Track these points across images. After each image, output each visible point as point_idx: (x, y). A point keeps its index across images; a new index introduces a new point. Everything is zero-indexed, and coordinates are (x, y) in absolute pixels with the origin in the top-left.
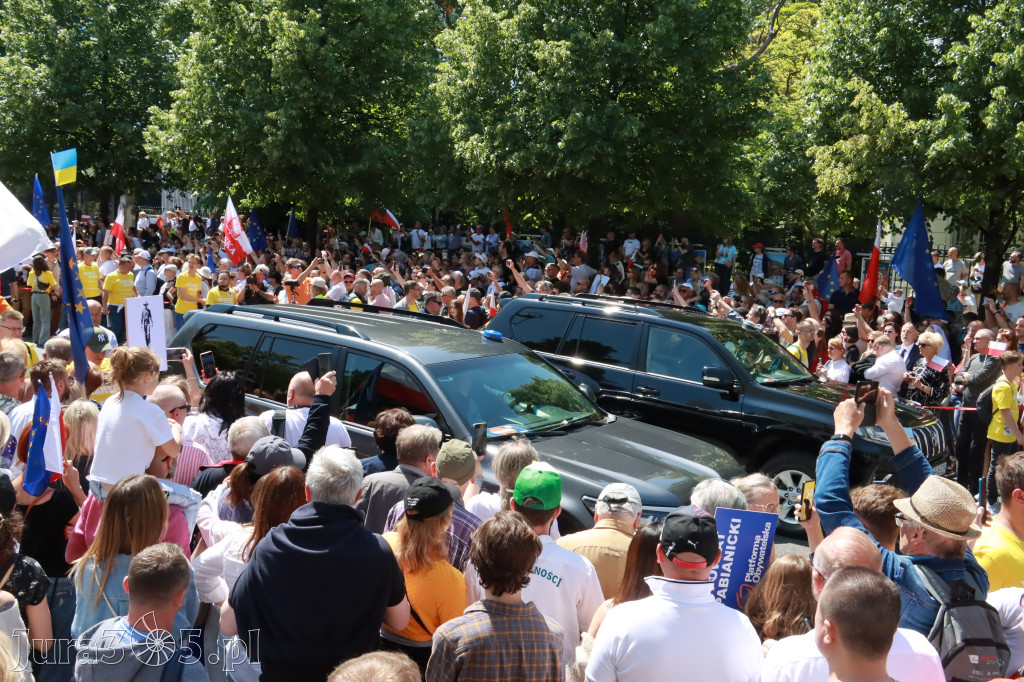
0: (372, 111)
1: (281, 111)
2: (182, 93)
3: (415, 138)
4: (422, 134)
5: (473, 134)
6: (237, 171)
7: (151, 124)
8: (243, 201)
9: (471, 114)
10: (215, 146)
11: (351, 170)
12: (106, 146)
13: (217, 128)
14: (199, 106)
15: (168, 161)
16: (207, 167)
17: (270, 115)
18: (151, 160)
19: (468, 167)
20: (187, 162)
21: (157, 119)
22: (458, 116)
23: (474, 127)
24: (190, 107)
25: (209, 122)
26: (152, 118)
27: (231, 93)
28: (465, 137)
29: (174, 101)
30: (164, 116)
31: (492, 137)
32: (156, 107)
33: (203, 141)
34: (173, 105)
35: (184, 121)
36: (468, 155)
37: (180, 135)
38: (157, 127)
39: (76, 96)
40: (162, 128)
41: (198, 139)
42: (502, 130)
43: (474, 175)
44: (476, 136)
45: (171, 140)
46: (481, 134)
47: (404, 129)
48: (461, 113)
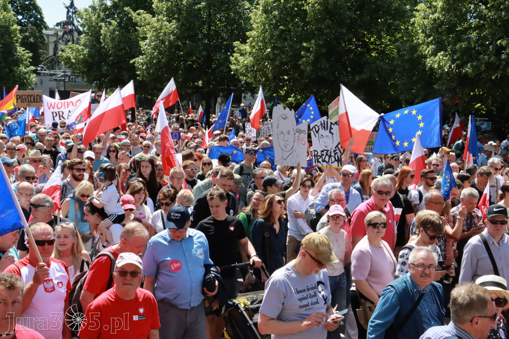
0: (372, 39)
1: (313, 41)
2: (254, 33)
3: (400, 56)
4: (405, 53)
5: (440, 52)
6: (287, 80)
7: (234, 52)
8: (290, 99)
9: (438, 38)
10: (271, 65)
11: (357, 78)
12: (209, 67)
13: (274, 54)
14: (263, 41)
15: (245, 75)
16: (267, 79)
17: (305, 44)
18: (234, 75)
19: (436, 73)
20: (256, 75)
21: (238, 49)
22: (430, 39)
23: (440, 46)
24: (258, 42)
25: (269, 50)
26: (235, 49)
27: (283, 31)
28: (435, 54)
29: (249, 38)
30: (243, 47)
31: (454, 52)
32: (238, 42)
33: (265, 62)
34: (248, 41)
35: (254, 51)
36: (436, 66)
37: (252, 59)
38: (239, 55)
39: (193, 38)
40: (242, 55)
41: (262, 62)
42: (461, 47)
43: (440, 79)
44: (442, 53)
45: (246, 62)
46: (446, 51)
47: (392, 50)
48: (432, 38)
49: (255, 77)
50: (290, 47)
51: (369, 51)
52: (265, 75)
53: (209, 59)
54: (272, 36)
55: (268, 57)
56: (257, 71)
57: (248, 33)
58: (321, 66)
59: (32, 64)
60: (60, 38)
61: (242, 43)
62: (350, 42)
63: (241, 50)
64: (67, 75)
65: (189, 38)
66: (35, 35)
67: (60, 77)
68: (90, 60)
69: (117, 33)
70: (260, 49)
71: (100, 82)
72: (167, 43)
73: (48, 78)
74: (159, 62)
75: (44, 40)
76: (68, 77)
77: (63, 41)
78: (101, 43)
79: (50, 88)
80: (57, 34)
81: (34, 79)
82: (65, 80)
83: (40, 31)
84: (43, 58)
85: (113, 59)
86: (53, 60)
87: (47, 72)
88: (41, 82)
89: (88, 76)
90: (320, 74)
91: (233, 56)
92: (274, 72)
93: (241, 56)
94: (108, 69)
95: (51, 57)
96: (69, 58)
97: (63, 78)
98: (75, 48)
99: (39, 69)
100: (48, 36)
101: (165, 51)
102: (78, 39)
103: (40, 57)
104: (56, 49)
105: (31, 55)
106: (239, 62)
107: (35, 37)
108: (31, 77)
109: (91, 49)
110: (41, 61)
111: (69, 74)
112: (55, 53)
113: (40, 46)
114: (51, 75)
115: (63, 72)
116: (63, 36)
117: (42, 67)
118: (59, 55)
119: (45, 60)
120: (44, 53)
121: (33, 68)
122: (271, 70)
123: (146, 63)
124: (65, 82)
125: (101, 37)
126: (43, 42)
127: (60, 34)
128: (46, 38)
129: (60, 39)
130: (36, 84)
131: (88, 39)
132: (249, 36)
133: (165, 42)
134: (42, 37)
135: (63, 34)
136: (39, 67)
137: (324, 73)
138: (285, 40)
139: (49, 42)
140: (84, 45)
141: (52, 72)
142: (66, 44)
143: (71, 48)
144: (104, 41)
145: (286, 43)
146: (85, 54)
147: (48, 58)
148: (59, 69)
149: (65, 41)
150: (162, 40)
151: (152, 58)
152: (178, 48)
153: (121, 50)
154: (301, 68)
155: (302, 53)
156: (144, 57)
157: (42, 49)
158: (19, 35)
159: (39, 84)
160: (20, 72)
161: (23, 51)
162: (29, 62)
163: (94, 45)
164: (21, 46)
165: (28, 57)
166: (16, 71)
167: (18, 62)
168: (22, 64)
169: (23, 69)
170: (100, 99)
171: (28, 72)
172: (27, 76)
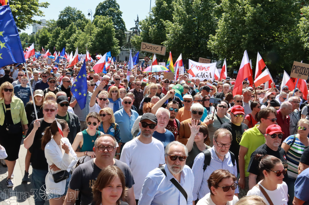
49: (218, 51)
50: (236, 37)
51: (275, 40)
52: (223, 50)
53: (197, 43)
54: (228, 32)
55: (225, 42)
56: (219, 48)
57: (216, 30)
58: (251, 47)
59: (119, 45)
61: (213, 35)
62: (265, 36)
63: (212, 38)
65: (188, 33)
69: (156, 30)
70: (222, 38)
72: (178, 35)
73: (125, 52)
74: (174, 44)
75: (125, 36)
76: (134, 52)
77: (133, 36)
78: (149, 35)
79: (126, 56)
80: (131, 33)
81: (119, 52)
83: (124, 32)
86: (128, 44)
87: (125, 49)
88: (122, 54)
90: (250, 50)
91: (209, 41)
92: (228, 49)
93: (212, 41)
96: (134, 42)
98: (137, 37)
99: (122, 48)
100: (127, 34)
101: (177, 39)
104: (129, 39)
105: (119, 41)
106: (211, 44)
107: (121, 34)
109: (144, 38)
110: (123, 44)
111: (134, 50)
112: (129, 41)
113: (123, 38)
114: (127, 51)
115: (132, 49)
116: (133, 34)
117: (123, 47)
118: (131, 41)
120: (124, 41)
121: (119, 47)
122: (227, 48)
123: (168, 44)
125: (149, 32)
126: (125, 38)
127: (132, 33)
128: (125, 35)
129: (131, 35)
132: (217, 32)
133: (178, 34)
134: (124, 34)
135: (133, 33)
138: (234, 34)
139: (127, 37)
140: (141, 36)
141: (127, 49)
143: (135, 37)
144: (150, 34)
145: (234, 35)
146: (141, 40)
147: (126, 44)
148: (130, 48)
150: (176, 33)
151: (171, 42)
152: (183, 38)
153: (157, 38)
156: (168, 41)
158: (114, 33)
159: (121, 54)
160: (114, 48)
161: (116, 39)
162: (118, 44)
163: (146, 36)
164: (115, 37)
165: (117, 42)
166: (112, 48)
167: (113, 44)
168: (115, 45)
169: (115, 47)
170: (147, 61)
171: (117, 49)
172: (117, 50)
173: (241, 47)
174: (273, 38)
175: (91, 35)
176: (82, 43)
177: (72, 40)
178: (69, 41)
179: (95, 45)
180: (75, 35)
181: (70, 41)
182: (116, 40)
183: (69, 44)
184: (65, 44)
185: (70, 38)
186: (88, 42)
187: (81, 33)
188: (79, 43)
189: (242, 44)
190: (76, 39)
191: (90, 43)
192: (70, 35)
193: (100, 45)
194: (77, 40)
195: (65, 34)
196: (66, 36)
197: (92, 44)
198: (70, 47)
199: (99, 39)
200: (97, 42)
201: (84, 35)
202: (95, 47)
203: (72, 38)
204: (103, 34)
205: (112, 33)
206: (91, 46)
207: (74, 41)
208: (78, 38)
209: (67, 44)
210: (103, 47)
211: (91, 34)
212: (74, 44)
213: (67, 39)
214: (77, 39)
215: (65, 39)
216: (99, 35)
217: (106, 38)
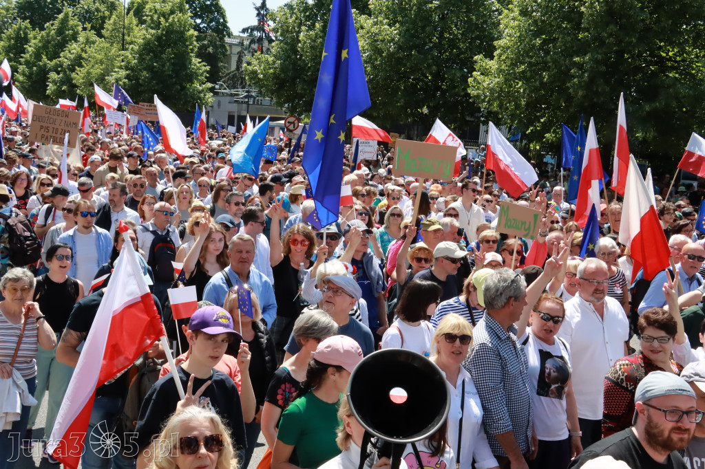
50: (555, 62)
51: (666, 70)
55: (522, 76)
57: (495, 43)
58: (597, 90)
59: (209, 80)
60: (246, 48)
61: (486, 57)
63: (484, 67)
64: (252, 96)
65: (415, 47)
66: (216, 44)
67: (242, 98)
68: (283, 75)
69: (320, 40)
70: (512, 64)
71: (292, 104)
73: (228, 99)
75: (226, 50)
76: (252, 99)
77: (249, 52)
78: (298, 53)
79: (229, 112)
80: (243, 43)
81: (209, 100)
82: (248, 102)
83: (222, 39)
84: (223, 73)
85: (311, 75)
86: (234, 76)
87: (227, 91)
88: (219, 104)
89: (279, 97)
93: (482, 74)
94: (305, 87)
95: (233, 72)
96: (254, 73)
97: (247, 100)
98: (264, 59)
99: (217, 87)
100: (231, 45)
102: (268, 49)
103: (220, 71)
104: (240, 61)
105: (208, 68)
107: (215, 47)
108: (207, 97)
109: (284, 61)
110: (220, 77)
111: (253, 94)
112: (238, 67)
113: (220, 58)
114: (232, 95)
115: (247, 92)
116: (250, 46)
117: (222, 85)
118: (243, 69)
119: (225, 77)
120: (225, 67)
121: (209, 85)
124: (248, 104)
125: (300, 45)
126: (224, 55)
127: (246, 43)
128: (228, 48)
129: (245, 50)
130: (212, 107)
131: (281, 48)
132: (497, 47)
133: (383, 53)
134: (223, 46)
135: (250, 43)
136: (217, 84)
137: (602, 99)
139: (231, 53)
140: (275, 56)
141: (233, 91)
142: (253, 55)
143: (259, 59)
144: (303, 49)
145: (549, 57)
146: (276, 68)
147: (230, 73)
148: (242, 88)
149: (252, 52)
150: (379, 50)
152: (399, 61)
154: (570, 93)
155: (572, 71)
157: (222, 62)
158: (195, 43)
159: (216, 106)
160: (194, 90)
161: (199, 63)
162: (206, 77)
163: (289, 57)
164: (197, 57)
165: (204, 71)
166: (188, 89)
167: (191, 77)
168: (197, 79)
169: (197, 85)
170: (291, 127)
171: (203, 90)
172: (202, 95)
173: (571, 90)
174: (661, 61)
175: (123, 50)
176: (97, 71)
177: (66, 63)
178: (57, 66)
179: (137, 79)
180: (74, 48)
181: (61, 66)
182: (198, 65)
183: (58, 73)
184: (44, 72)
185: (62, 55)
186: (116, 70)
187: (94, 43)
188: (89, 73)
189: (574, 84)
190: (78, 62)
191: (123, 73)
192: (62, 46)
193: (152, 78)
194: (83, 63)
195: (46, 43)
196: (48, 48)
197: (127, 77)
198: (62, 82)
199: (150, 60)
200: (145, 69)
201: (103, 48)
202: (139, 85)
203: (66, 57)
204: (160, 45)
205: (187, 43)
206: (124, 83)
207: (73, 66)
208: (84, 55)
209: (53, 75)
210: (161, 85)
211: (123, 45)
212: (74, 75)
213: (51, 59)
214: (83, 59)
215: (44, 57)
216: (150, 50)
217: (169, 60)
